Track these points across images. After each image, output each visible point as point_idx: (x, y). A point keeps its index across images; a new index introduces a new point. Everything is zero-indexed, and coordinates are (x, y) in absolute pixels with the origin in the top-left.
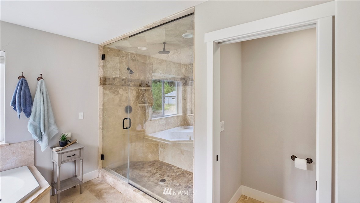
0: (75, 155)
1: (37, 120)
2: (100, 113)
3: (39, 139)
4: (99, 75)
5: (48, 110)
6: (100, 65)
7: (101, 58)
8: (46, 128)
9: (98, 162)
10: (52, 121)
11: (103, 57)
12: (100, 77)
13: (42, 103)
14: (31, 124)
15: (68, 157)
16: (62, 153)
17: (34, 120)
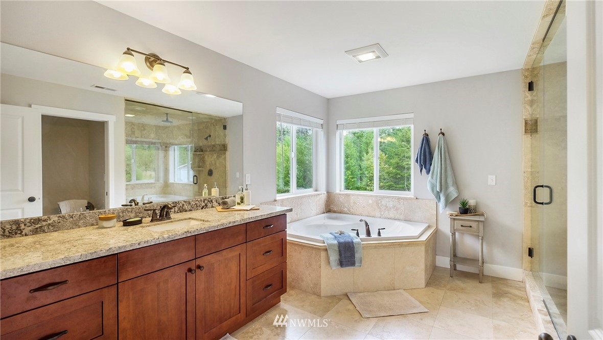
0: (471, 227)
1: (435, 177)
2: (526, 180)
3: (436, 198)
4: (524, 117)
5: (446, 168)
6: (525, 100)
7: (528, 89)
8: (442, 187)
9: (522, 257)
10: (450, 181)
11: (531, 87)
12: (526, 121)
13: (440, 160)
14: (429, 181)
15: (462, 226)
16: (454, 219)
17: (432, 178)
